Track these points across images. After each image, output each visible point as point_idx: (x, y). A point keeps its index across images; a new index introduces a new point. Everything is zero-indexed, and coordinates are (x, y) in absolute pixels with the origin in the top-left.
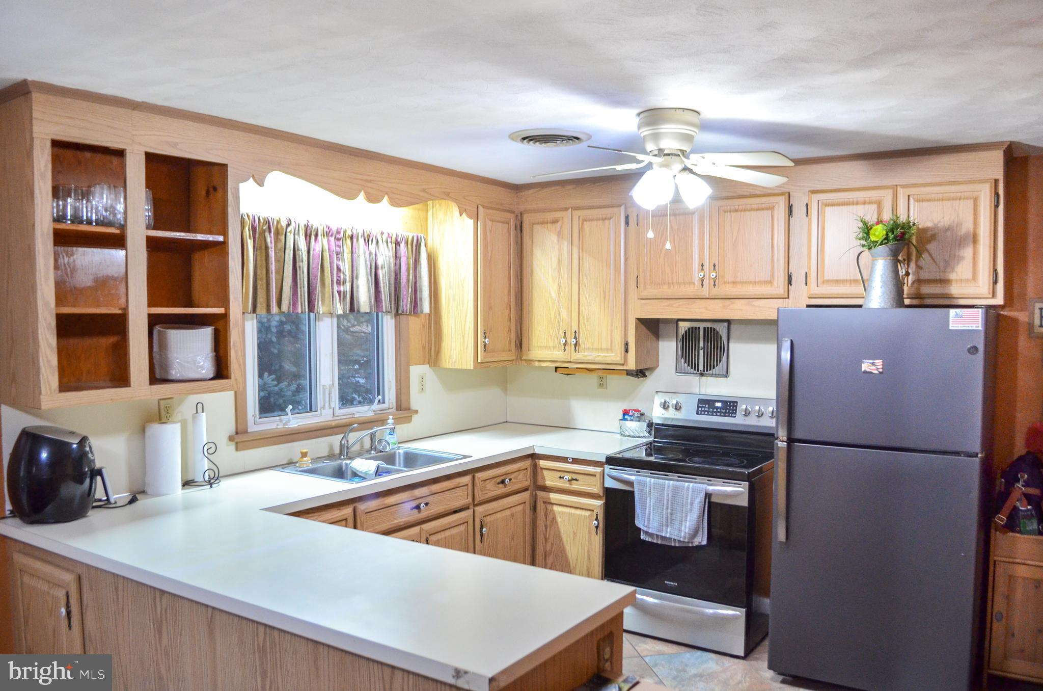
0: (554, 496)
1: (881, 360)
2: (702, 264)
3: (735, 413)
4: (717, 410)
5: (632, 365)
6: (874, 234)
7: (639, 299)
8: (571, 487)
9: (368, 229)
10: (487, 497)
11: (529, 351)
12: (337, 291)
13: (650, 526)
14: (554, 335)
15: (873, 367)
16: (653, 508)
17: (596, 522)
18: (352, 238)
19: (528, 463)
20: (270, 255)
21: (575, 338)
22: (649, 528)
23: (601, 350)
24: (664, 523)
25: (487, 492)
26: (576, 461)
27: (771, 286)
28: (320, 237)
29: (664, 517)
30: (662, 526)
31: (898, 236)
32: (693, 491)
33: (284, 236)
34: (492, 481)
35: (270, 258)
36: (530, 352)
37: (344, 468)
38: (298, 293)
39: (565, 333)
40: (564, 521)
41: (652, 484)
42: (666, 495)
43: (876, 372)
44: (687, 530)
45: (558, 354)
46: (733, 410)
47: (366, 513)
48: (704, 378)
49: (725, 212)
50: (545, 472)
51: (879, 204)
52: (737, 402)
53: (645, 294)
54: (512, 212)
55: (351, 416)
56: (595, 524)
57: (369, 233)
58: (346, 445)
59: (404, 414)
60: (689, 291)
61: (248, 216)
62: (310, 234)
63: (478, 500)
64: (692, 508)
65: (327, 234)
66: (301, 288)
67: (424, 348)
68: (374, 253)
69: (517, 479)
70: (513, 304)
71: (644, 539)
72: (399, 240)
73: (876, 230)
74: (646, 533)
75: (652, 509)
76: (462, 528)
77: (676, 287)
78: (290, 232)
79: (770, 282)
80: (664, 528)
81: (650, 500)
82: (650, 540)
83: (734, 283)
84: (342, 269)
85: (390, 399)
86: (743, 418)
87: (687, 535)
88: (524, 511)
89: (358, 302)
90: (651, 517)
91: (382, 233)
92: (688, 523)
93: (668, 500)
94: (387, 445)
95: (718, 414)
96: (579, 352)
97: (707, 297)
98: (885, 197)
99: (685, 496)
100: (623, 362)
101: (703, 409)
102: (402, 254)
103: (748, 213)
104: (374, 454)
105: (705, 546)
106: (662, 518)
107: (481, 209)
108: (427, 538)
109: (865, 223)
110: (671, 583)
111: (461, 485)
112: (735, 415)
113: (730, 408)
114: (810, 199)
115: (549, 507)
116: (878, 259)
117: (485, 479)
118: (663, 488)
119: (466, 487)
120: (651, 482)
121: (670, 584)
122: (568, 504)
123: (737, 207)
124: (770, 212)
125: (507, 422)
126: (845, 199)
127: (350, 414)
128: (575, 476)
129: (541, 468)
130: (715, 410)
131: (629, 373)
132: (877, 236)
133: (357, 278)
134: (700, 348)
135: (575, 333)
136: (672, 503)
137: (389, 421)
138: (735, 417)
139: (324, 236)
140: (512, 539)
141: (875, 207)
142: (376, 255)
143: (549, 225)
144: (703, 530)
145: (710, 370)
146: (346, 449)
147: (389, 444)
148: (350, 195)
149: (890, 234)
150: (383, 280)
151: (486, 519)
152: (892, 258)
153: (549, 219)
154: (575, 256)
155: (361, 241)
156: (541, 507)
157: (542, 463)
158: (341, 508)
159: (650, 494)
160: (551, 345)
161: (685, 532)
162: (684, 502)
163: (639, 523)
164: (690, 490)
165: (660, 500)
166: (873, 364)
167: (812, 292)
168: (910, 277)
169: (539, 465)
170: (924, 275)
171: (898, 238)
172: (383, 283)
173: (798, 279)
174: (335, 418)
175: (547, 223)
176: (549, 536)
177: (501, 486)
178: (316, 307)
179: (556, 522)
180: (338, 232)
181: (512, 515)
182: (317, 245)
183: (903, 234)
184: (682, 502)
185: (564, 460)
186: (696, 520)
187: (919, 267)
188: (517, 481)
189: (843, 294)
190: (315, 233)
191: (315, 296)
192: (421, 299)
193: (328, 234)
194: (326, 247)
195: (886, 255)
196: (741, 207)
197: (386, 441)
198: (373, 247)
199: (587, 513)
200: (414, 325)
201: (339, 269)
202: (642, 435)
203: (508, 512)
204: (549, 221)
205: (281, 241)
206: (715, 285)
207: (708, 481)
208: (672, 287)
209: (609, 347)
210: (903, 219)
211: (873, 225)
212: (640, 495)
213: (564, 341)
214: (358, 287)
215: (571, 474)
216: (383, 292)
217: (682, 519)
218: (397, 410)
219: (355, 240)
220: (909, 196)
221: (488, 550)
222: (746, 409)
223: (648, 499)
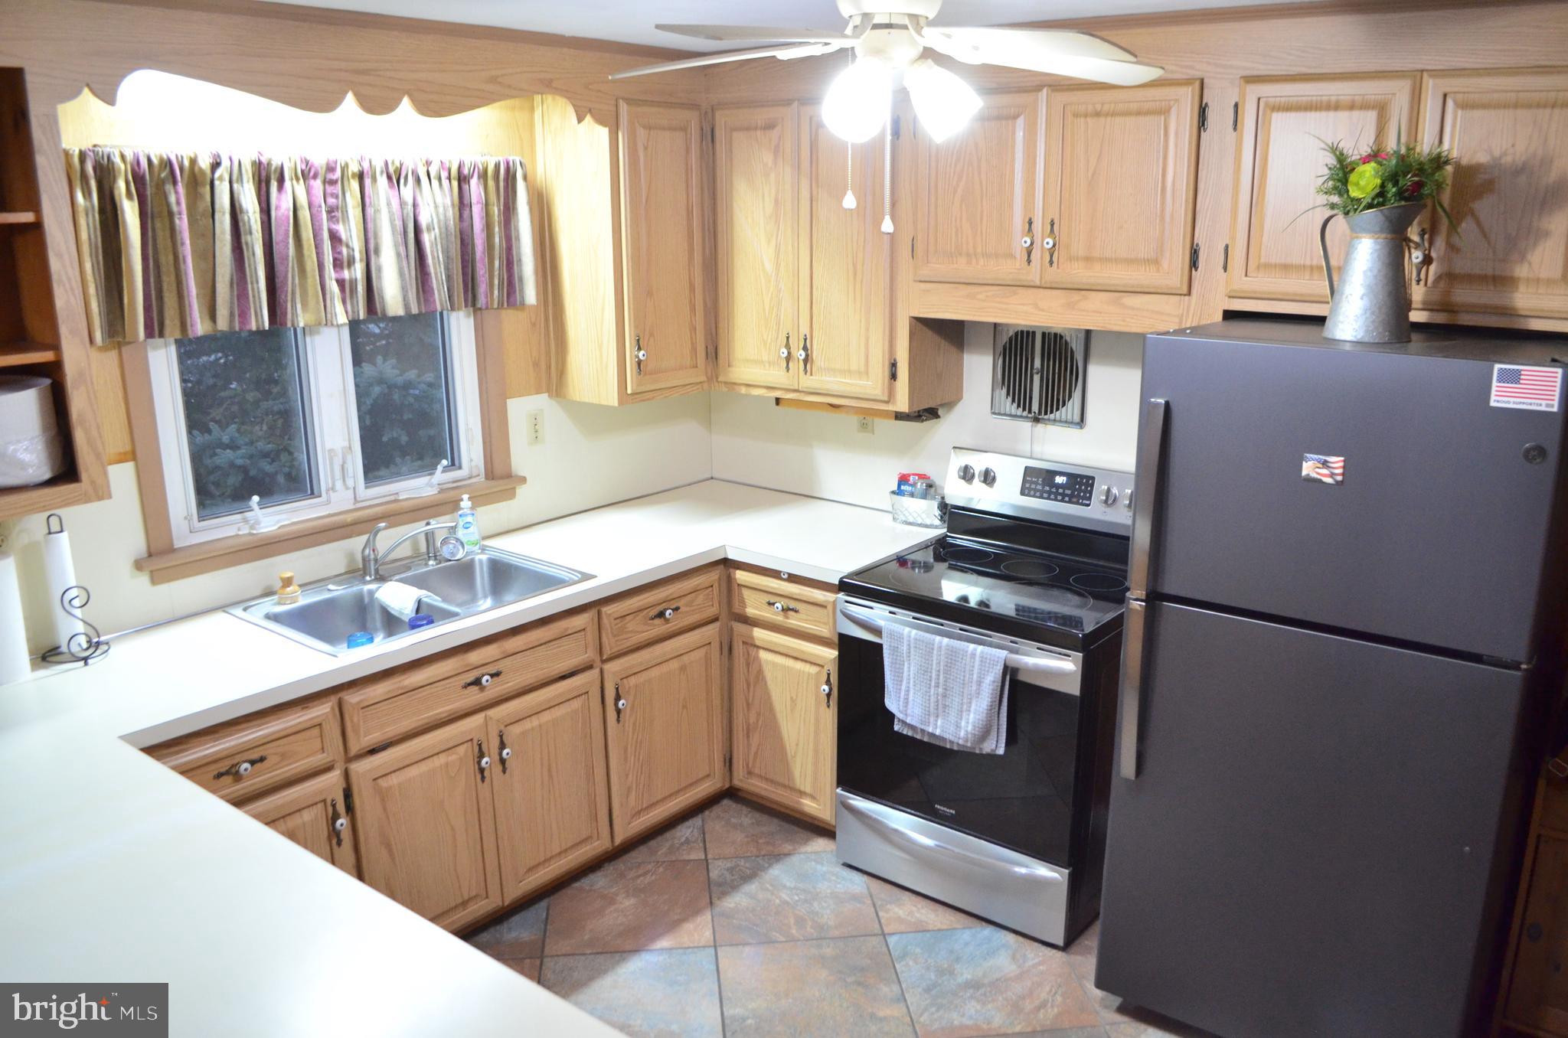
0: (759, 633)
1: (1342, 458)
2: (1030, 219)
3: (1090, 498)
4: (1057, 490)
5: (902, 404)
6: (1357, 184)
7: (915, 281)
8: (786, 623)
9: (395, 158)
10: (629, 644)
11: (729, 366)
12: (337, 281)
13: (909, 712)
14: (769, 340)
15: (1325, 471)
16: (915, 682)
17: (826, 688)
18: (361, 176)
19: (714, 576)
20: (177, 228)
21: (805, 348)
22: (906, 715)
23: (849, 372)
24: (932, 709)
25: (630, 635)
26: (793, 578)
27: (1158, 271)
28: (288, 184)
29: (932, 700)
30: (929, 715)
31: (1407, 190)
32: (981, 661)
33: (208, 188)
34: (638, 615)
35: (178, 233)
36: (730, 369)
37: (366, 600)
38: (248, 294)
39: (788, 338)
40: (776, 678)
41: (912, 641)
42: (935, 662)
43: (1329, 480)
44: (970, 728)
45: (776, 376)
46: (1085, 492)
47: (362, 708)
48: (1040, 427)
49: (1076, 115)
50: (746, 593)
51: (1382, 109)
52: (1093, 478)
53: (925, 272)
54: (694, 106)
55: (392, 498)
56: (824, 690)
57: (399, 165)
58: (372, 556)
59: (499, 485)
60: (1008, 269)
61: (123, 157)
62: (266, 178)
63: (609, 653)
64: (979, 689)
65: (305, 175)
66: (252, 283)
67: (536, 364)
68: (410, 201)
69: (691, 606)
70: (698, 281)
71: (900, 731)
72: (466, 171)
73: (1362, 174)
74: (904, 722)
75: (912, 682)
76: (576, 704)
77: (981, 262)
78: (221, 178)
79: (1156, 262)
80: (932, 719)
81: (909, 668)
82: (910, 734)
83: (1088, 259)
84: (344, 237)
85: (471, 460)
86: (1102, 508)
87: (970, 736)
88: (707, 659)
89: (382, 298)
90: (911, 697)
91: (428, 163)
92: (972, 716)
93: (939, 671)
94: (460, 548)
95: (1059, 498)
96: (811, 375)
97: (1038, 283)
98: (1394, 94)
99: (968, 668)
100: (886, 399)
101: (1033, 486)
102: (474, 200)
103: (1118, 120)
104: (433, 565)
105: (1000, 756)
106: (927, 702)
107: (624, 108)
108: (501, 732)
109: (1341, 158)
110: (945, 809)
111: (570, 632)
112: (1088, 502)
113: (1080, 487)
114: (1243, 95)
115: (753, 652)
116: (1361, 238)
117: (622, 615)
118: (930, 647)
119: (583, 633)
120: (910, 637)
121: (944, 811)
122: (781, 650)
123: (1098, 107)
124: (1163, 118)
125: (712, 478)
126: (1313, 96)
127: (390, 495)
128: (792, 604)
129: (739, 585)
130: (1054, 490)
131: (899, 416)
132: (1362, 189)
133: (377, 251)
134: (1035, 371)
135: (805, 340)
136: (946, 677)
137: (463, 504)
138: (1088, 505)
139: (298, 179)
140: (685, 707)
141: (1372, 116)
142: (415, 205)
143: (758, 132)
144: (998, 729)
145: (1052, 412)
146: (372, 563)
147: (462, 544)
148: (325, 103)
149: (1390, 185)
150: (432, 252)
151: (629, 683)
152: (1389, 236)
153: (759, 122)
154: (805, 194)
155: (383, 180)
156: (739, 649)
157: (741, 576)
158: (310, 705)
159: (909, 657)
160: (765, 358)
161: (967, 731)
162: (967, 679)
163: (891, 703)
164: (977, 659)
165: (925, 671)
166: (1325, 464)
167: (1235, 287)
168: (1433, 268)
169: (735, 579)
170: (1461, 266)
171: (1406, 194)
172: (433, 258)
173: (1210, 258)
174: (359, 505)
175: (756, 128)
176: (753, 700)
177: (657, 621)
178: (289, 316)
179: (764, 679)
180: (330, 169)
181: (683, 668)
182: (283, 196)
183: (1419, 185)
184: (962, 678)
185: (775, 574)
186: (985, 711)
187: (1451, 247)
188: (692, 608)
189: (1295, 294)
190: (277, 175)
191: (286, 296)
192: (521, 279)
193: (307, 174)
194: (303, 200)
195: (1377, 229)
196: (1106, 108)
197: (457, 540)
198: (407, 192)
199: (814, 670)
200: (512, 323)
201: (335, 238)
202: (928, 522)
203: (674, 665)
204: (759, 124)
205: (202, 196)
206: (1051, 262)
207: (1012, 642)
208: (974, 261)
209: (862, 369)
210: (1426, 146)
211: (1358, 165)
212: (891, 657)
213: (786, 354)
214: (379, 269)
215: (787, 600)
216: (433, 275)
217: (962, 708)
218: (487, 478)
219: (368, 182)
220: (1445, 96)
221: (633, 733)
222: (1109, 490)
223: (906, 664)
